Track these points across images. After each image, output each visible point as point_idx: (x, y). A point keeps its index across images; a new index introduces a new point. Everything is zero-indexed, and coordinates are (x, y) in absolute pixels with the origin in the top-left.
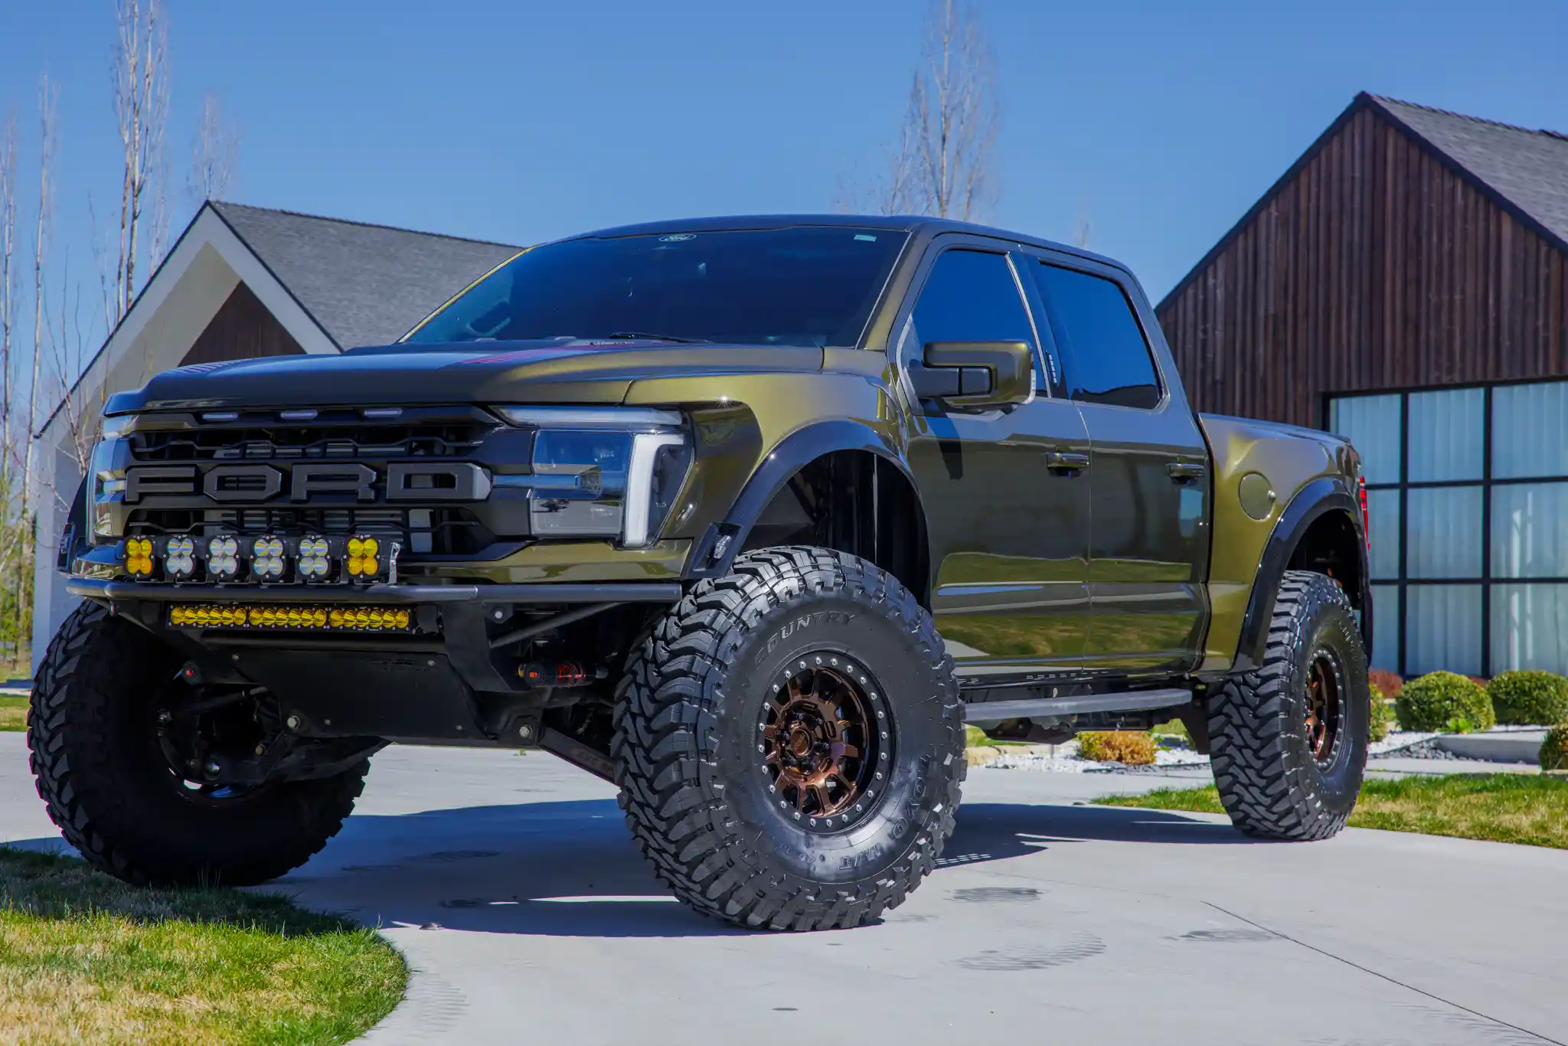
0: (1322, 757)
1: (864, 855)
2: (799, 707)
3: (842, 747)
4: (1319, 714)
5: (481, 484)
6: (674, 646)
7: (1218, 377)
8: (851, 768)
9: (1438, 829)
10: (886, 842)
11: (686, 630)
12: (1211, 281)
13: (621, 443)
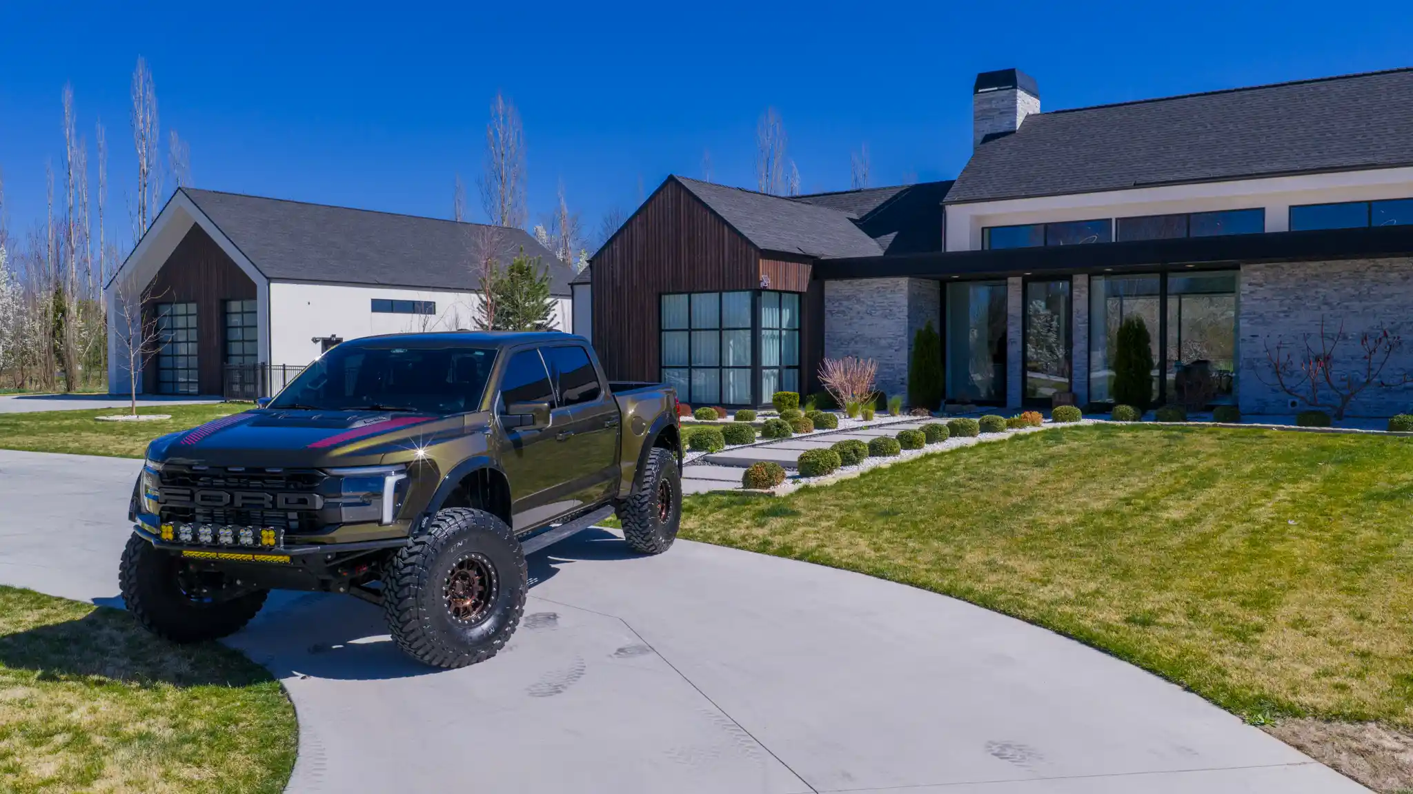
0: (665, 518)
1: (488, 633)
2: (459, 574)
3: (478, 588)
4: (663, 501)
5: (319, 503)
6: (407, 561)
7: (618, 284)
8: (481, 596)
9: (707, 539)
10: (496, 626)
11: (411, 555)
12: (614, 247)
13: (380, 480)
